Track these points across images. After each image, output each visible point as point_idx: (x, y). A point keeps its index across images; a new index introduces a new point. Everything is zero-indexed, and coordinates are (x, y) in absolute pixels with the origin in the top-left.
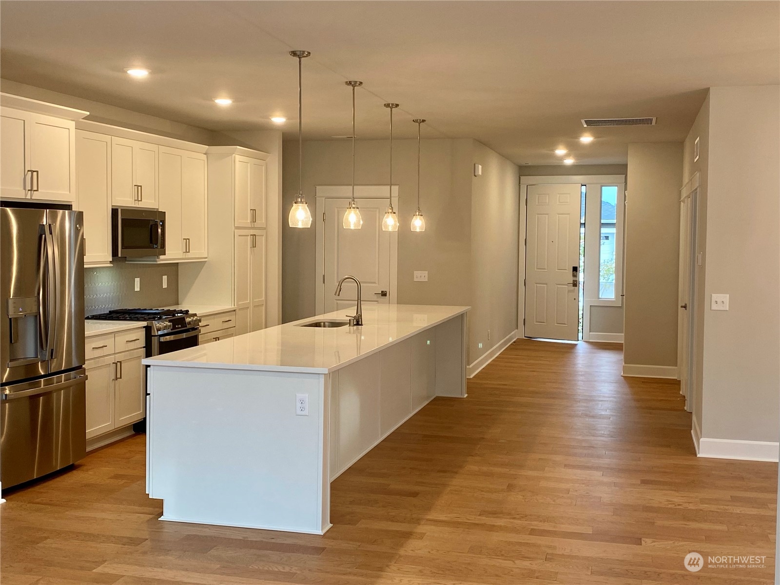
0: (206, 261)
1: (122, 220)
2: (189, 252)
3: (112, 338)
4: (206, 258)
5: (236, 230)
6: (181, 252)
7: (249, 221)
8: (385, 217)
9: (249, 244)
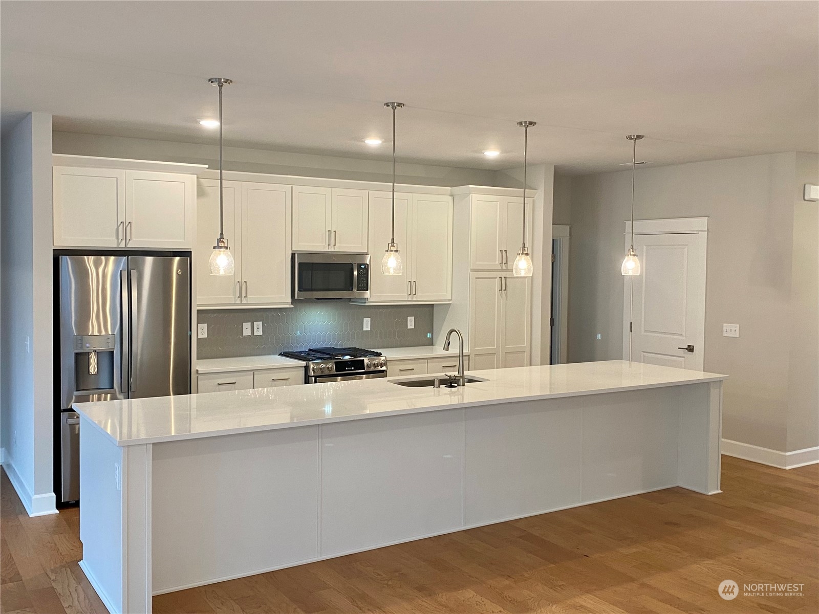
0: (451, 304)
1: (300, 264)
2: (415, 294)
3: (251, 375)
4: (449, 300)
5: (471, 272)
6: (406, 294)
7: (497, 263)
8: (517, 259)
9: (497, 288)
